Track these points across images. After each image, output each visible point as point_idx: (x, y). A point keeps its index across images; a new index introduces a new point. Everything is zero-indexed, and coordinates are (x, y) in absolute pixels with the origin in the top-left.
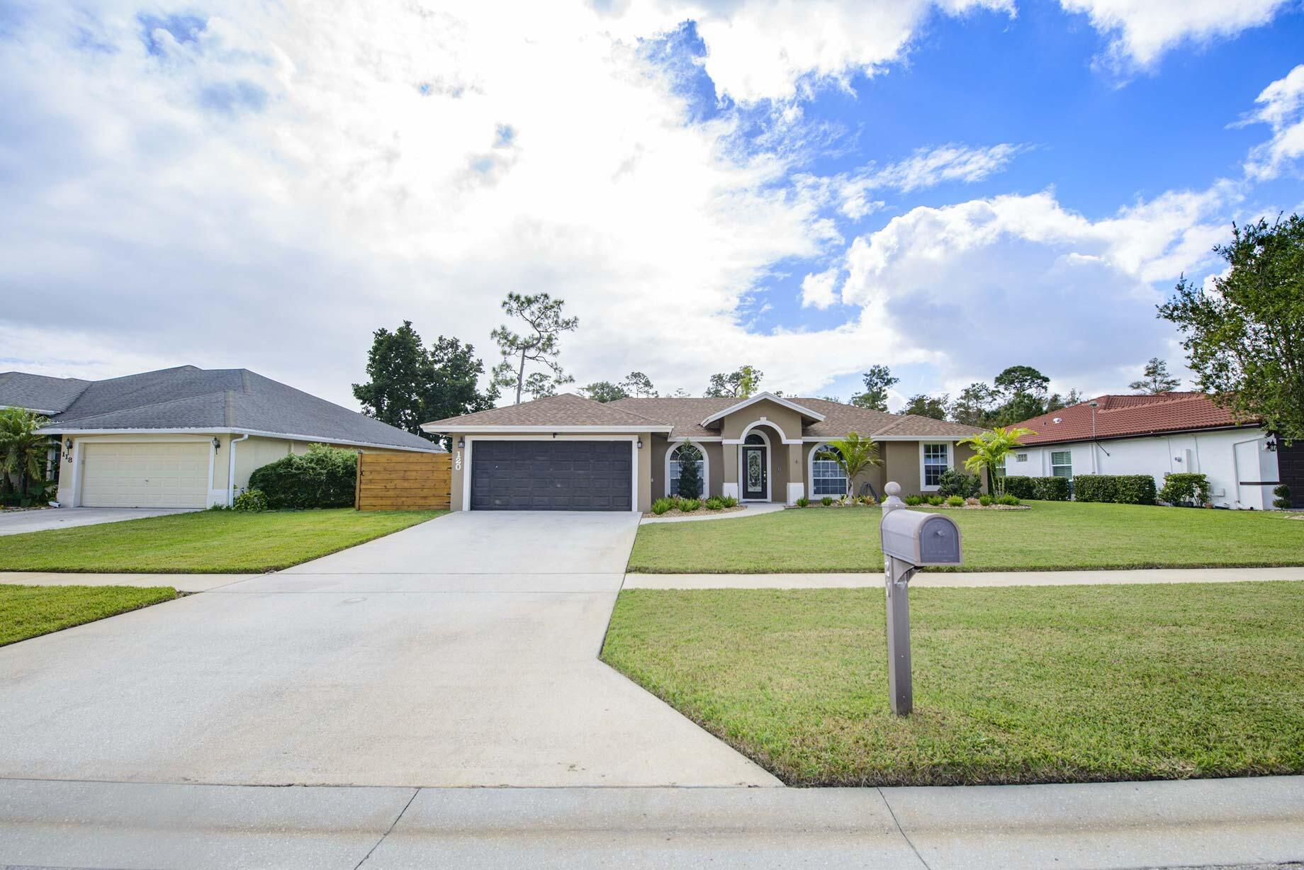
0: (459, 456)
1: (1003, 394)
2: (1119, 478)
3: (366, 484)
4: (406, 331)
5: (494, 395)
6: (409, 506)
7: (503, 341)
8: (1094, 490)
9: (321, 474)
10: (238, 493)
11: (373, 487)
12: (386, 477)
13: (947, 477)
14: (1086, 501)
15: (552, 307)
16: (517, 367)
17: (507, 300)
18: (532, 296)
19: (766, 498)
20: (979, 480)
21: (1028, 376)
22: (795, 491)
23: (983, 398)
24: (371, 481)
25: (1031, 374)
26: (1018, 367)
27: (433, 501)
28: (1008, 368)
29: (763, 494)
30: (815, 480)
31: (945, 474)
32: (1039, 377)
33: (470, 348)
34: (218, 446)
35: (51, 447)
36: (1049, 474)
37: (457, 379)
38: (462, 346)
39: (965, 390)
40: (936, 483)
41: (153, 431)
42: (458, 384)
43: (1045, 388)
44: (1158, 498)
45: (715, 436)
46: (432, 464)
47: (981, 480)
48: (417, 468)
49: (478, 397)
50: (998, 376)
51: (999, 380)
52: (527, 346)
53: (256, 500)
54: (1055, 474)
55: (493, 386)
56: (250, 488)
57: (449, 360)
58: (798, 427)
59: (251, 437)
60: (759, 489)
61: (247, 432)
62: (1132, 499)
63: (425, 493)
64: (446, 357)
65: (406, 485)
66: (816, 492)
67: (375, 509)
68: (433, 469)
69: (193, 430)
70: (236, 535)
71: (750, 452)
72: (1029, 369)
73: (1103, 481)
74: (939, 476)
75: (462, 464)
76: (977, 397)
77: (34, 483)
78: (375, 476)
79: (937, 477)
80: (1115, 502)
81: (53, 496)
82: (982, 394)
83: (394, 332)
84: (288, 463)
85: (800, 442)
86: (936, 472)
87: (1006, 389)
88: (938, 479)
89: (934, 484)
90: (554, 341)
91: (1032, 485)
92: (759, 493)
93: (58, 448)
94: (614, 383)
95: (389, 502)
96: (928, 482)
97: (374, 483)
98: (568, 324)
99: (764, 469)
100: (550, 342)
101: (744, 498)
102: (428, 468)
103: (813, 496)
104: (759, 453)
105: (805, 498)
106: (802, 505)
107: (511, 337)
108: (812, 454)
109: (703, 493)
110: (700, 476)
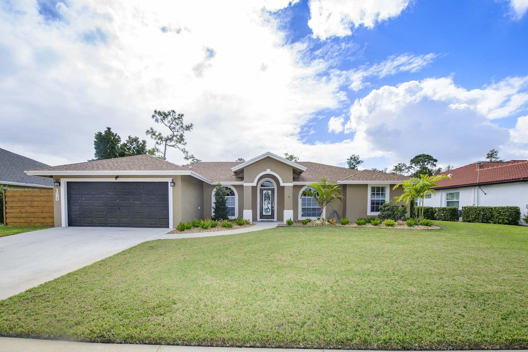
0: (57, 192)
1: (414, 168)
2: (495, 208)
3: (9, 209)
4: (109, 132)
6: (35, 223)
7: (154, 136)
8: (476, 215)
11: (14, 211)
12: (20, 205)
13: (385, 207)
14: (470, 221)
15: (178, 118)
17: (154, 114)
18: (167, 112)
19: (274, 218)
20: (405, 209)
21: (427, 159)
22: (288, 214)
23: (404, 170)
24: (12, 208)
25: (428, 158)
26: (422, 155)
28: (417, 155)
29: (272, 216)
30: (302, 208)
31: (383, 205)
32: (432, 159)
33: (143, 141)
36: (444, 205)
39: (395, 166)
40: (378, 210)
43: (435, 165)
44: (522, 221)
45: (240, 181)
46: (47, 197)
47: (407, 209)
48: (38, 199)
50: (412, 159)
51: (412, 161)
52: (168, 139)
54: (448, 206)
58: (291, 175)
60: (270, 214)
62: (503, 221)
63: (44, 215)
64: (132, 147)
65: (32, 210)
66: (302, 216)
68: (47, 200)
71: (264, 192)
72: (428, 156)
73: (483, 210)
74: (380, 206)
75: (60, 197)
76: (401, 170)
78: (14, 204)
79: (378, 207)
80: (490, 223)
82: (403, 168)
83: (103, 133)
85: (291, 184)
86: (378, 204)
87: (415, 166)
88: (379, 208)
89: (376, 211)
90: (184, 137)
91: (434, 212)
92: (270, 215)
95: (22, 220)
96: (372, 210)
97: (14, 209)
98: (188, 128)
99: (273, 201)
100: (181, 139)
101: (260, 218)
102: (45, 199)
103: (300, 218)
104: (270, 192)
105: (292, 219)
106: (289, 223)
107: (157, 134)
108: (301, 192)
109: (234, 215)
110: (229, 205)
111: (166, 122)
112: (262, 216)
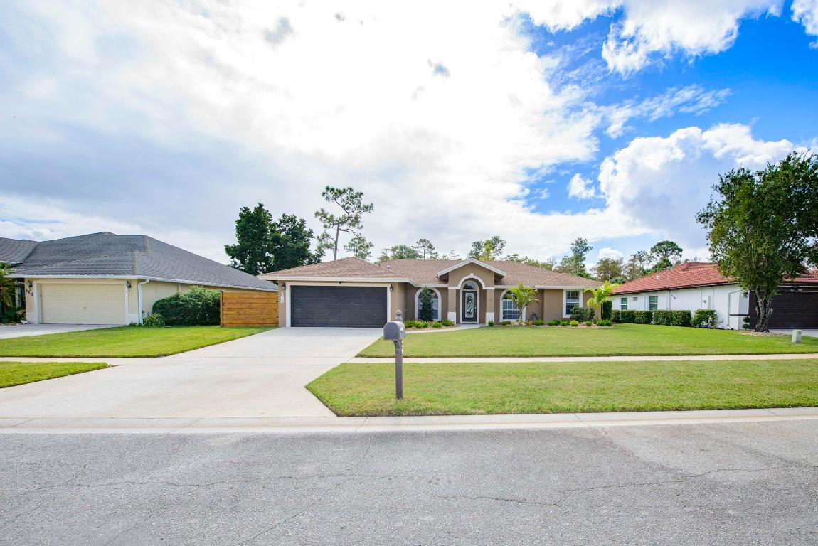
0: (282, 295)
1: (655, 258)
2: (674, 311)
3: (226, 311)
4: (260, 209)
5: (320, 254)
7: (323, 219)
8: (662, 318)
9: (198, 305)
10: (146, 316)
11: (231, 313)
12: (238, 307)
13: (577, 310)
14: (658, 324)
15: (356, 196)
16: (334, 236)
17: (325, 191)
18: (342, 189)
19: (476, 321)
21: (671, 247)
22: (490, 317)
23: (644, 261)
24: (229, 309)
25: (673, 247)
26: (666, 242)
27: (269, 321)
28: (659, 242)
29: (474, 319)
30: (504, 311)
31: (576, 308)
32: (677, 249)
33: (303, 221)
34: (130, 287)
35: (18, 286)
37: (295, 243)
38: (298, 220)
39: (634, 256)
41: (86, 276)
42: (296, 246)
43: (681, 256)
44: (691, 323)
45: (444, 284)
46: (266, 299)
48: (257, 301)
49: (309, 254)
50: (654, 247)
51: (653, 250)
52: (341, 222)
53: (157, 320)
55: (319, 248)
56: (153, 312)
57: (289, 230)
58: (492, 280)
59: (151, 281)
60: (472, 316)
61: (148, 278)
62: (679, 324)
63: (264, 316)
64: (287, 228)
65: (251, 311)
66: (504, 318)
67: (232, 326)
68: (267, 302)
69: (112, 276)
70: (144, 339)
71: (467, 294)
72: (672, 243)
73: (667, 313)
75: (285, 300)
76: (640, 260)
77: (9, 309)
78: (232, 306)
79: (571, 310)
80: (671, 325)
81: (23, 316)
82: (644, 258)
83: (252, 210)
84: (177, 298)
85: (493, 288)
86: (571, 307)
87: (657, 255)
90: (359, 219)
91: (635, 315)
92: (472, 318)
93: (23, 287)
94: (409, 246)
95: (241, 322)
96: (568, 312)
97: (232, 310)
98: (367, 208)
99: (475, 304)
100: (356, 220)
101: (463, 321)
102: (264, 301)
103: (501, 320)
104: (472, 294)
105: (493, 321)
106: (491, 325)
107: (328, 216)
108: (502, 296)
109: (437, 318)
110: (434, 308)
111: (339, 200)
112: (464, 319)
